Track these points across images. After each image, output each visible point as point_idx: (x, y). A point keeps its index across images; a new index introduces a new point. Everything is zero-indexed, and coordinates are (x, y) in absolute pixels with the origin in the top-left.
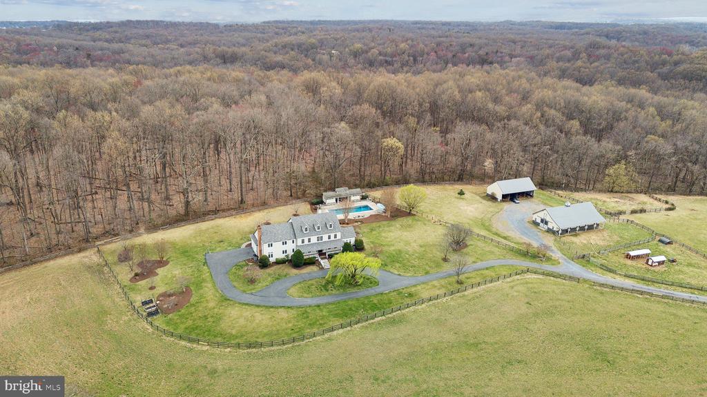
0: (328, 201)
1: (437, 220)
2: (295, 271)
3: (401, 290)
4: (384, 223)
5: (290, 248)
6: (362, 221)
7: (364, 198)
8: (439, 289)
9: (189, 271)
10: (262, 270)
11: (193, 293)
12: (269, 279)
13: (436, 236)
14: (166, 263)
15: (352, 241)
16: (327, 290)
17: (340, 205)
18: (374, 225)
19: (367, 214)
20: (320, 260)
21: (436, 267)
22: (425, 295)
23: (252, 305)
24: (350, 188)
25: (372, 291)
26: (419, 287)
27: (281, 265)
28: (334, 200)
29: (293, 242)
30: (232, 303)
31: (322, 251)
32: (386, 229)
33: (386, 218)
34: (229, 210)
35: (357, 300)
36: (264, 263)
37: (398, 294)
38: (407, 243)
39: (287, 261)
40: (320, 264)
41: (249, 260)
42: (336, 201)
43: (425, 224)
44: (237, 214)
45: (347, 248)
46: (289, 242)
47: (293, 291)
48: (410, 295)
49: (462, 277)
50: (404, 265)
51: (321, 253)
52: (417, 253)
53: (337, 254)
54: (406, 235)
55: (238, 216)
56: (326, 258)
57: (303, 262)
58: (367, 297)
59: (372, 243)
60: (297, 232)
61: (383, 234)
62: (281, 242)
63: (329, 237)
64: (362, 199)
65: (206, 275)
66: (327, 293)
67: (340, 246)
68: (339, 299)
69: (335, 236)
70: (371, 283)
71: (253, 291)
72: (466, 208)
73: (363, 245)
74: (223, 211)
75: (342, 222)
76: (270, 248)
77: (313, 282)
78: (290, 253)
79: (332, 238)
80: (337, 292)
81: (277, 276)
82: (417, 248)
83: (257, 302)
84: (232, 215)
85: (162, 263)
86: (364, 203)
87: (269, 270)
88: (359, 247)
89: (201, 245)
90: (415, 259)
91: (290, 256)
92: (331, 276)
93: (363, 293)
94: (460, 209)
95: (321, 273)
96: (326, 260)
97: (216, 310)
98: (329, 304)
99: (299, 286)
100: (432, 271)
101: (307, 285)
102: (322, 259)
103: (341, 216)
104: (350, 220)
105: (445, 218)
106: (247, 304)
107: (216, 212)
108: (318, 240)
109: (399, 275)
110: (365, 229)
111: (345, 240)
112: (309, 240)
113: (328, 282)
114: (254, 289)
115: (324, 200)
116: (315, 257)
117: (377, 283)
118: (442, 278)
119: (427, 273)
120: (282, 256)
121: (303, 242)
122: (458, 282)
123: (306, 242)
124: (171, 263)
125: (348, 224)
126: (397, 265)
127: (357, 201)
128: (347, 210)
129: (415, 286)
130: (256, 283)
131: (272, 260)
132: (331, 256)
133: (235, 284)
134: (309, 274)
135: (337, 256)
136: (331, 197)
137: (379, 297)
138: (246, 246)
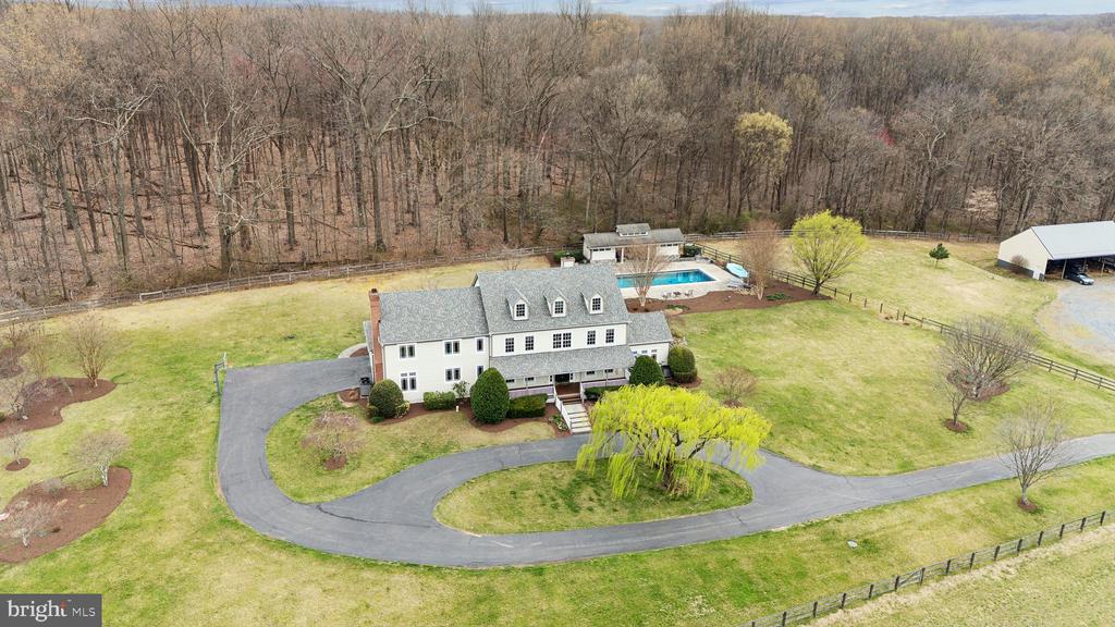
0: (597, 256)
1: (894, 313)
2: (480, 436)
3: (832, 526)
4: (748, 312)
5: (470, 363)
6: (688, 306)
7: (689, 253)
8: (964, 528)
9: (159, 414)
10: (376, 427)
11: (132, 490)
12: (392, 457)
13: (902, 353)
14: (105, 388)
15: (661, 354)
16: (575, 510)
17: (627, 268)
18: (720, 317)
19: (699, 289)
20: (559, 404)
21: (932, 447)
22: (924, 549)
23: (305, 550)
24: (653, 227)
25: (728, 522)
26: (893, 518)
27: (436, 416)
28: (611, 255)
29: (480, 346)
30: (236, 536)
31: (566, 377)
32: (754, 328)
33: (752, 303)
34: (338, 263)
35: (680, 553)
36: (384, 406)
37: (825, 540)
38: (824, 371)
39: (459, 400)
40: (559, 418)
41: (345, 395)
42: (618, 256)
43: (864, 323)
44: (357, 273)
45: (644, 373)
46: (469, 346)
47: (460, 509)
48: (869, 546)
49: (1034, 491)
50: (826, 436)
51: (563, 383)
52: (862, 401)
53: (615, 388)
54: (814, 345)
55: (357, 279)
56: (577, 400)
57: (505, 408)
58: (716, 545)
59: (720, 363)
60: (494, 316)
61: (748, 343)
62: (442, 345)
63: (591, 339)
64: (684, 256)
65: (200, 435)
66: (572, 520)
67: (623, 366)
68: (613, 545)
69: (610, 337)
70: (724, 492)
71: (327, 498)
72: (957, 288)
73: (692, 367)
74: (325, 264)
75: (633, 306)
76: (408, 359)
77: (531, 476)
78: (470, 378)
79: (601, 341)
80: (610, 519)
81: (417, 448)
82: (857, 387)
83: (327, 540)
84: (343, 275)
85: (90, 387)
86: (689, 265)
87: (396, 429)
88: (679, 373)
89: (232, 343)
90: (855, 419)
91: (468, 388)
92: (593, 457)
93: (697, 527)
94: (944, 291)
95: (559, 446)
96: (579, 407)
97: (175, 561)
98: (578, 563)
99: (483, 487)
100: (920, 460)
101: (508, 487)
102: (565, 401)
103: (631, 292)
104: (654, 301)
105: (914, 309)
106: (287, 546)
107: (308, 266)
108: (557, 345)
109: (816, 468)
110: (695, 325)
111: (639, 350)
112: (530, 344)
113: (582, 480)
114: (330, 489)
115: (586, 252)
116: (545, 397)
117: (742, 494)
118: (962, 488)
119: (906, 466)
120: (446, 387)
121: (510, 346)
122: (1021, 503)
123: (520, 348)
124: (120, 389)
125: (647, 311)
126: (805, 435)
127: (671, 259)
128: (643, 280)
129: (877, 510)
130: (345, 471)
131: (411, 397)
132: (593, 396)
133: (276, 467)
134: (521, 446)
135: (616, 395)
136: (604, 247)
137: (757, 549)
138: (354, 355)
